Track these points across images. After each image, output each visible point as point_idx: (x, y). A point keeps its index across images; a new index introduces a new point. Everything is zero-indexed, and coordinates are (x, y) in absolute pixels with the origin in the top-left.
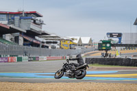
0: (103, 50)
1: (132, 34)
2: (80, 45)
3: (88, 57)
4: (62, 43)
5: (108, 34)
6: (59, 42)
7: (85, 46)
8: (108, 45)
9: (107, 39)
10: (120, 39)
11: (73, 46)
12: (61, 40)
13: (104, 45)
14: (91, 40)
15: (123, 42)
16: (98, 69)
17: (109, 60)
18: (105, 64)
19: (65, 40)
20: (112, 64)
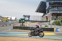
0: (21, 23)
1: (34, 16)
2: (11, 20)
3: (14, 26)
4: (3, 19)
5: (23, 16)
6: (1, 18)
7: (13, 21)
8: (24, 21)
9: (23, 18)
10: (29, 18)
11: (7, 21)
12: (2, 18)
13: (22, 21)
14: (16, 18)
15: (30, 20)
16: (19, 31)
17: (23, 27)
18: (22, 29)
19: (4, 18)
20: (25, 29)
